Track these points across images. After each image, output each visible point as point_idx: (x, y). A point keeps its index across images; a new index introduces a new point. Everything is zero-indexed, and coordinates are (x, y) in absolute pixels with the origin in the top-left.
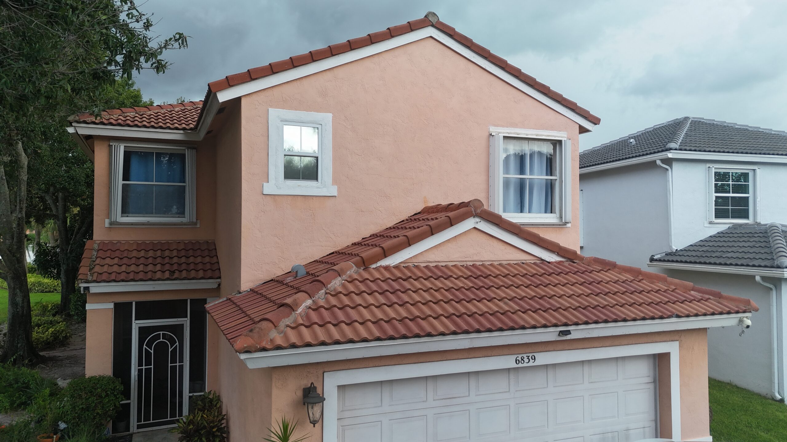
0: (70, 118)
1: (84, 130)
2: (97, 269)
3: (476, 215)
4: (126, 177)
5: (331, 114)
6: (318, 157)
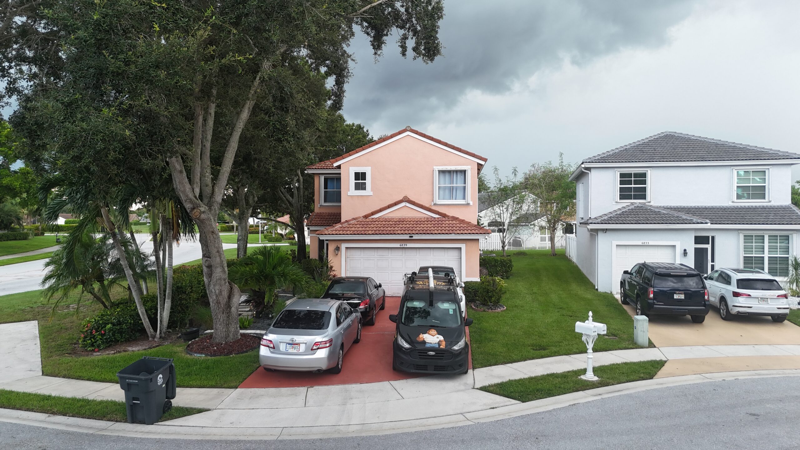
0: (306, 168)
1: (310, 172)
2: (313, 222)
3: (405, 201)
4: (326, 187)
5: (370, 167)
6: (366, 182)
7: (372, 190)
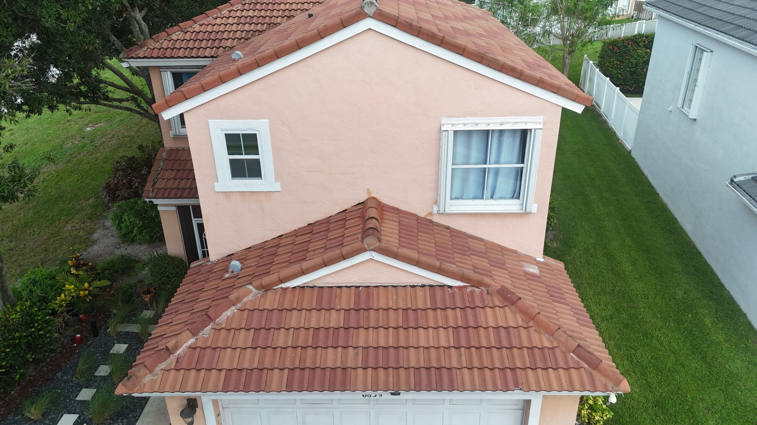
5: (267, 120)
6: (259, 159)
7: (278, 178)
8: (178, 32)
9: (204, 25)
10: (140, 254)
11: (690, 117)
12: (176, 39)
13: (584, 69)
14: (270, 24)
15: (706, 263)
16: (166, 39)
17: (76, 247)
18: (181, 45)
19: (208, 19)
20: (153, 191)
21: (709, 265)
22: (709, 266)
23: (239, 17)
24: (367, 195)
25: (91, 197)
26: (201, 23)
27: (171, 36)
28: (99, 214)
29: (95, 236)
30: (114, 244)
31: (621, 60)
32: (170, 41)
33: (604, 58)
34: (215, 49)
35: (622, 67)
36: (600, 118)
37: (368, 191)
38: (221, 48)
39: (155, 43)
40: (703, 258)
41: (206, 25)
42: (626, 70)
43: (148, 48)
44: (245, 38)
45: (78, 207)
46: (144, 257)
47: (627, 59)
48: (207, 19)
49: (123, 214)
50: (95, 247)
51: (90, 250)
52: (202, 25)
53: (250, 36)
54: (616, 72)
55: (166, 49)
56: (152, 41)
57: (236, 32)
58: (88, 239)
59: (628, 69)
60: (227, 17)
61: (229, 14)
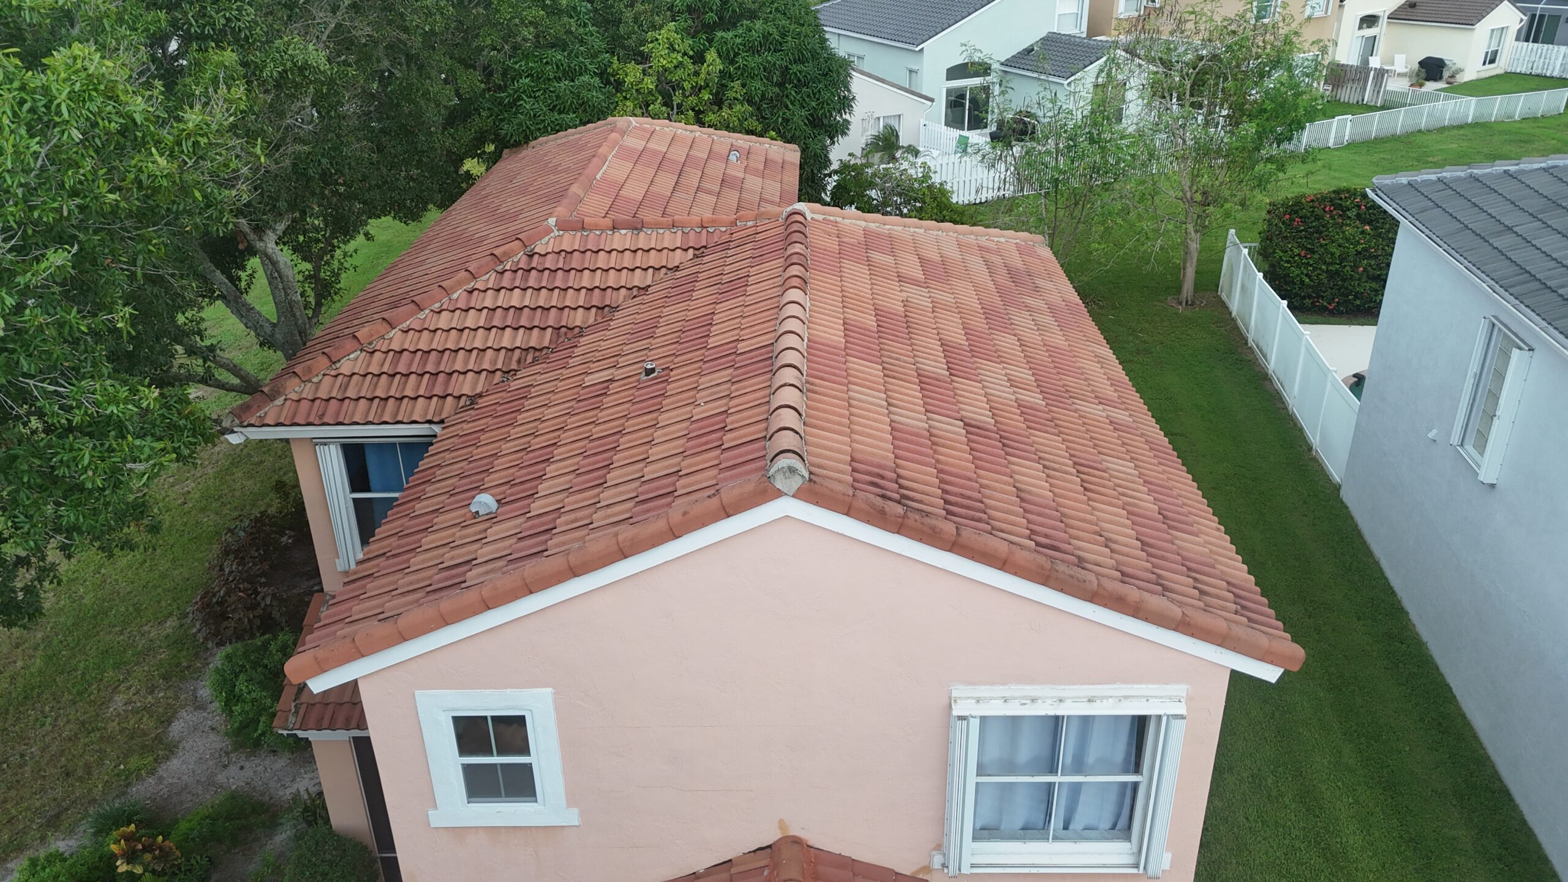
5: (549, 690)
6: (531, 764)
7: (572, 799)
8: (353, 352)
9: (411, 332)
10: (272, 784)
11: (1481, 478)
12: (349, 374)
13: (1229, 260)
14: (559, 329)
15: (1524, 822)
16: (327, 372)
17: (134, 762)
18: (359, 391)
19: (422, 315)
20: (297, 712)
21: (1530, 829)
22: (1530, 834)
23: (489, 309)
24: (779, 831)
25: (171, 614)
26: (404, 326)
27: (338, 365)
28: (185, 664)
29: (177, 728)
30: (217, 755)
31: (1309, 246)
32: (336, 376)
33: (1271, 240)
34: (435, 399)
35: (1311, 262)
36: (1267, 383)
37: (782, 824)
38: (449, 399)
39: (303, 385)
40: (1515, 807)
41: (416, 331)
42: (1320, 269)
43: (286, 400)
44: (504, 369)
45: (141, 643)
46: (281, 793)
47: (1321, 246)
48: (418, 316)
49: (237, 676)
50: (175, 764)
51: (161, 771)
52: (407, 332)
53: (514, 366)
54: (1297, 272)
55: (328, 400)
56: (297, 380)
57: (484, 350)
58: (158, 738)
59: (1324, 267)
60: (464, 308)
61: (469, 301)
